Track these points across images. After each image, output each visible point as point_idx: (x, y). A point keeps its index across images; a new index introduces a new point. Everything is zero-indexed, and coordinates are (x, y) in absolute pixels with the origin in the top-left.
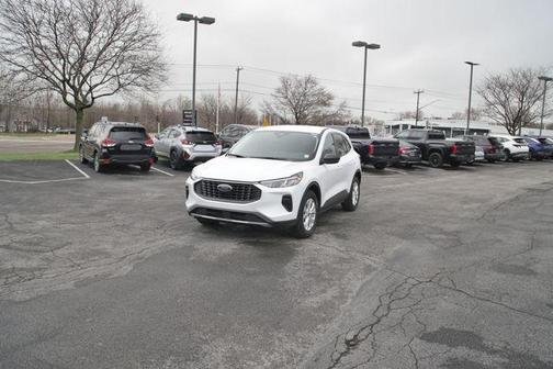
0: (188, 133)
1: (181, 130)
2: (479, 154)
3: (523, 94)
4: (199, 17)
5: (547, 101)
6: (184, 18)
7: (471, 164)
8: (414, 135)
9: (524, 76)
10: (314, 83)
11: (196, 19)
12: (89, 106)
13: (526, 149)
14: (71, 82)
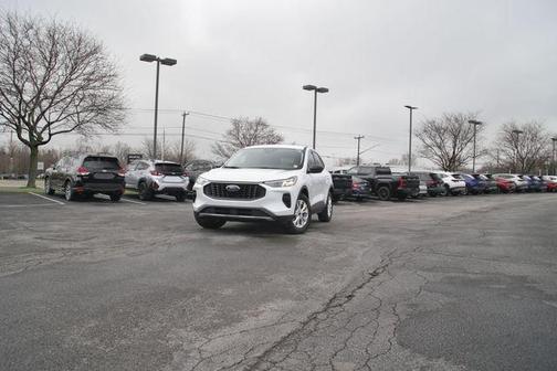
0: (157, 165)
1: (150, 162)
2: (423, 188)
3: (456, 137)
4: (162, 58)
5: (478, 143)
6: (147, 58)
7: (415, 197)
8: (362, 172)
9: (457, 120)
10: (265, 125)
11: (158, 60)
12: (45, 143)
13: (463, 184)
14: (26, 119)
